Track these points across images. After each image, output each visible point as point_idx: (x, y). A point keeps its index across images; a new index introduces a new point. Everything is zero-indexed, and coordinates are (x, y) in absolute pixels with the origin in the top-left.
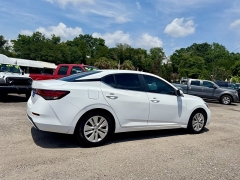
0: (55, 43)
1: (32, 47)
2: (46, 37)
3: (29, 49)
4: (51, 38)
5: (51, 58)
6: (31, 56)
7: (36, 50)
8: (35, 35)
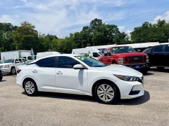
0: (161, 26)
1: (142, 34)
2: (152, 24)
3: (140, 36)
4: (157, 23)
5: (155, 39)
6: (142, 40)
7: (144, 35)
8: (144, 25)
